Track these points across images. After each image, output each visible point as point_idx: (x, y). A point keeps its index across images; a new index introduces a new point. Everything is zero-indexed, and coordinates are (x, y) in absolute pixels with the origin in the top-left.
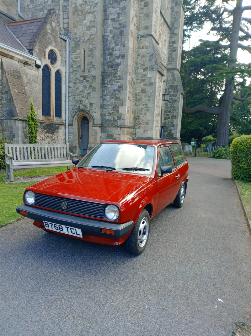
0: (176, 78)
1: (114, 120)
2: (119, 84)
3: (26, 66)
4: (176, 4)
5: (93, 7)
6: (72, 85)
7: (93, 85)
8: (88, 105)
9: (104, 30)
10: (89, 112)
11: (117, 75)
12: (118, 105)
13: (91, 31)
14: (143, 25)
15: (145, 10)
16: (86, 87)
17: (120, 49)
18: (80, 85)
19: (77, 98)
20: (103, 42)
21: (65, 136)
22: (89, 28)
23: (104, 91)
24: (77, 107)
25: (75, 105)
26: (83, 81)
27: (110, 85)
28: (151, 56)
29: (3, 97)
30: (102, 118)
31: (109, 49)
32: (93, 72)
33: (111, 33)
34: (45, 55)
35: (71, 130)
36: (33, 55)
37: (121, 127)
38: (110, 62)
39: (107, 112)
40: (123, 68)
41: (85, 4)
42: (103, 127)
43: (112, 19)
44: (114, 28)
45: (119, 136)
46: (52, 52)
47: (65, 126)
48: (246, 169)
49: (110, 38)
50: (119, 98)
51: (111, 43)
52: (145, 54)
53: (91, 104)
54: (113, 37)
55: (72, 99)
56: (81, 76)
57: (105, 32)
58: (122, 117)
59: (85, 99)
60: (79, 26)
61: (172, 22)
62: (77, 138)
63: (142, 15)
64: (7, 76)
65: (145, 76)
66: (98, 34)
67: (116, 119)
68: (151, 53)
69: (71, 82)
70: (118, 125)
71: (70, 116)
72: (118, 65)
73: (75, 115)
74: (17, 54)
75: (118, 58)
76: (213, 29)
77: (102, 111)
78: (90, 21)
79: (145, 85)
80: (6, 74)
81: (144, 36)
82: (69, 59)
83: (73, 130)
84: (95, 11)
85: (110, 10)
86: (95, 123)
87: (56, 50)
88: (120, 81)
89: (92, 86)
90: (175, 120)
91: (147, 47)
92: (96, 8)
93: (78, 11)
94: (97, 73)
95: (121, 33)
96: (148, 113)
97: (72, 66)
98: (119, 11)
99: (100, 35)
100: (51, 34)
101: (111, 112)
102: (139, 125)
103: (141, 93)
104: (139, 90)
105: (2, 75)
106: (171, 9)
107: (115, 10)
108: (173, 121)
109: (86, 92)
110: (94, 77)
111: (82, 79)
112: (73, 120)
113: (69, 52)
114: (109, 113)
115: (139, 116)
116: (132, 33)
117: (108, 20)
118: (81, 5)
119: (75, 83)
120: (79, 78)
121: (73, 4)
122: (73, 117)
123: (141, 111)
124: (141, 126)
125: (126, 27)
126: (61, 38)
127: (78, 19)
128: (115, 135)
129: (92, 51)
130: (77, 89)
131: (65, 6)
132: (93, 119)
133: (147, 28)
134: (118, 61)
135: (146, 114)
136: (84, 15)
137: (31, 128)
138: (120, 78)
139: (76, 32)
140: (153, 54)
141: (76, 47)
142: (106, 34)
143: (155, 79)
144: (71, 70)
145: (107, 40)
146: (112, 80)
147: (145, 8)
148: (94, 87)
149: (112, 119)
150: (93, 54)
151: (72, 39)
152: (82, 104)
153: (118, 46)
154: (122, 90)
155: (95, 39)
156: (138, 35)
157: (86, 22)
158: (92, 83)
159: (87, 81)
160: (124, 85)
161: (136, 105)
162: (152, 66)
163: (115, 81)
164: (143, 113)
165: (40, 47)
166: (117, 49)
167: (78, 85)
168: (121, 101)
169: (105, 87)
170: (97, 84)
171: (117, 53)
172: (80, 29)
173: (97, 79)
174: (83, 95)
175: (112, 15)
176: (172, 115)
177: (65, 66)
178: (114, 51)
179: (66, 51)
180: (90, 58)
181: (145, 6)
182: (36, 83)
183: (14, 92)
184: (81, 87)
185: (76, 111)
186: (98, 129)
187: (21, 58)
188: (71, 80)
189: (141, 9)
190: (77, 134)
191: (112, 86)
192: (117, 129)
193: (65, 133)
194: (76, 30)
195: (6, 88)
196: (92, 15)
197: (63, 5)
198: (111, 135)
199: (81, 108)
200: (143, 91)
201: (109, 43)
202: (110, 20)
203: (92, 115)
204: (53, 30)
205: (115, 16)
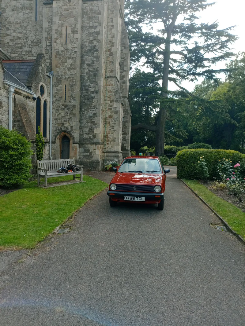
0: (127, 104)
1: (90, 138)
2: (94, 112)
3: (28, 99)
4: (125, 48)
5: (73, 54)
6: (55, 112)
7: (74, 112)
8: (69, 127)
9: (81, 71)
10: (70, 132)
11: (92, 105)
12: (93, 127)
13: (71, 72)
14: (109, 69)
15: (110, 58)
16: (67, 113)
17: (94, 86)
18: (62, 112)
19: (59, 121)
20: (81, 80)
21: (49, 152)
22: (69, 69)
23: (82, 117)
24: (59, 129)
25: (57, 127)
26: (64, 109)
27: (87, 112)
28: (115, 92)
29: (15, 124)
30: (80, 137)
31: (85, 86)
32: (73, 103)
33: (87, 74)
34: (38, 90)
35: (54, 146)
36: (31, 90)
37: (96, 144)
38: (86, 95)
39: (85, 133)
40: (97, 100)
41: (66, 51)
42: (81, 144)
43: (87, 64)
44: (89, 71)
45: (95, 151)
46: (42, 86)
47: (49, 144)
48: (187, 171)
49: (86, 78)
50: (94, 122)
51: (87, 81)
52: (111, 90)
53: (72, 127)
54: (89, 77)
55: (54, 122)
56: (63, 105)
57: (82, 73)
58: (97, 136)
59: (66, 122)
60: (61, 67)
61: (122, 61)
62: (59, 153)
63: (108, 62)
64: (19, 108)
65: (112, 106)
66: (77, 74)
67: (92, 138)
68: (116, 90)
69: (54, 109)
70: (93, 142)
71: (53, 135)
72: (93, 98)
73: (57, 135)
74: (24, 91)
75: (93, 93)
76: (147, 62)
77: (80, 132)
78: (70, 64)
79: (112, 112)
80: (18, 107)
81: (110, 77)
82: (53, 91)
83: (55, 146)
84: (74, 57)
85: (86, 57)
86: (75, 141)
87: (44, 85)
88: (95, 110)
89: (72, 113)
90: (126, 136)
91: (112, 85)
92: (75, 55)
93: (60, 56)
94: (77, 103)
95: (95, 75)
96: (114, 133)
97: (55, 97)
98: (93, 59)
99: (78, 75)
100: (41, 73)
101: (88, 132)
102: (108, 142)
103: (109, 118)
104: (107, 116)
105: (15, 108)
106: (121, 51)
107: (90, 57)
108: (125, 137)
109: (67, 117)
110: (74, 106)
111: (64, 107)
112: (55, 139)
113: (52, 86)
114: (86, 133)
115: (107, 135)
116: (103, 75)
117: (84, 64)
118: (63, 51)
119: (57, 110)
120: (61, 107)
121: (56, 49)
122: (56, 136)
123: (109, 132)
124: (109, 142)
125: (99, 71)
126: (47, 76)
127: (60, 61)
128: (91, 150)
129: (72, 86)
130: (59, 114)
131: (47, 49)
132: (74, 138)
133: (112, 71)
134: (93, 95)
135: (113, 134)
136: (65, 59)
137: (39, 147)
138: (95, 108)
139: (58, 71)
140: (117, 90)
141: (58, 83)
142: (82, 75)
143: (120, 108)
144: (54, 99)
145: (84, 79)
146: (88, 109)
147: (110, 57)
148: (74, 114)
149: (89, 138)
150: (73, 89)
151: (55, 76)
152: (63, 126)
153: (93, 84)
154: (97, 116)
155: (75, 78)
156: (106, 76)
157: (67, 64)
158: (72, 110)
159: (68, 109)
160: (98, 113)
161: (105, 127)
162: (116, 99)
163: (90, 110)
164: (111, 133)
165: (36, 84)
166: (91, 86)
167: (60, 112)
168: (95, 124)
169: (83, 113)
170: (77, 111)
171: (92, 89)
172: (62, 69)
173: (77, 108)
174: (64, 119)
175: (88, 61)
176: (124, 132)
177: (49, 97)
178: (89, 88)
179: (50, 85)
180: (70, 92)
181: (110, 55)
182: (32, 111)
183: (24, 120)
184: (62, 113)
185: (59, 131)
186: (77, 145)
187: (26, 94)
188: (54, 107)
189: (108, 57)
190: (59, 150)
191: (88, 113)
192: (93, 145)
193: (49, 149)
194: (58, 69)
195: (19, 117)
196: (72, 60)
197: (46, 48)
198: (88, 150)
199: (63, 129)
200: (111, 117)
201: (85, 81)
202: (86, 65)
203: (73, 135)
204: (43, 70)
205: (90, 62)
